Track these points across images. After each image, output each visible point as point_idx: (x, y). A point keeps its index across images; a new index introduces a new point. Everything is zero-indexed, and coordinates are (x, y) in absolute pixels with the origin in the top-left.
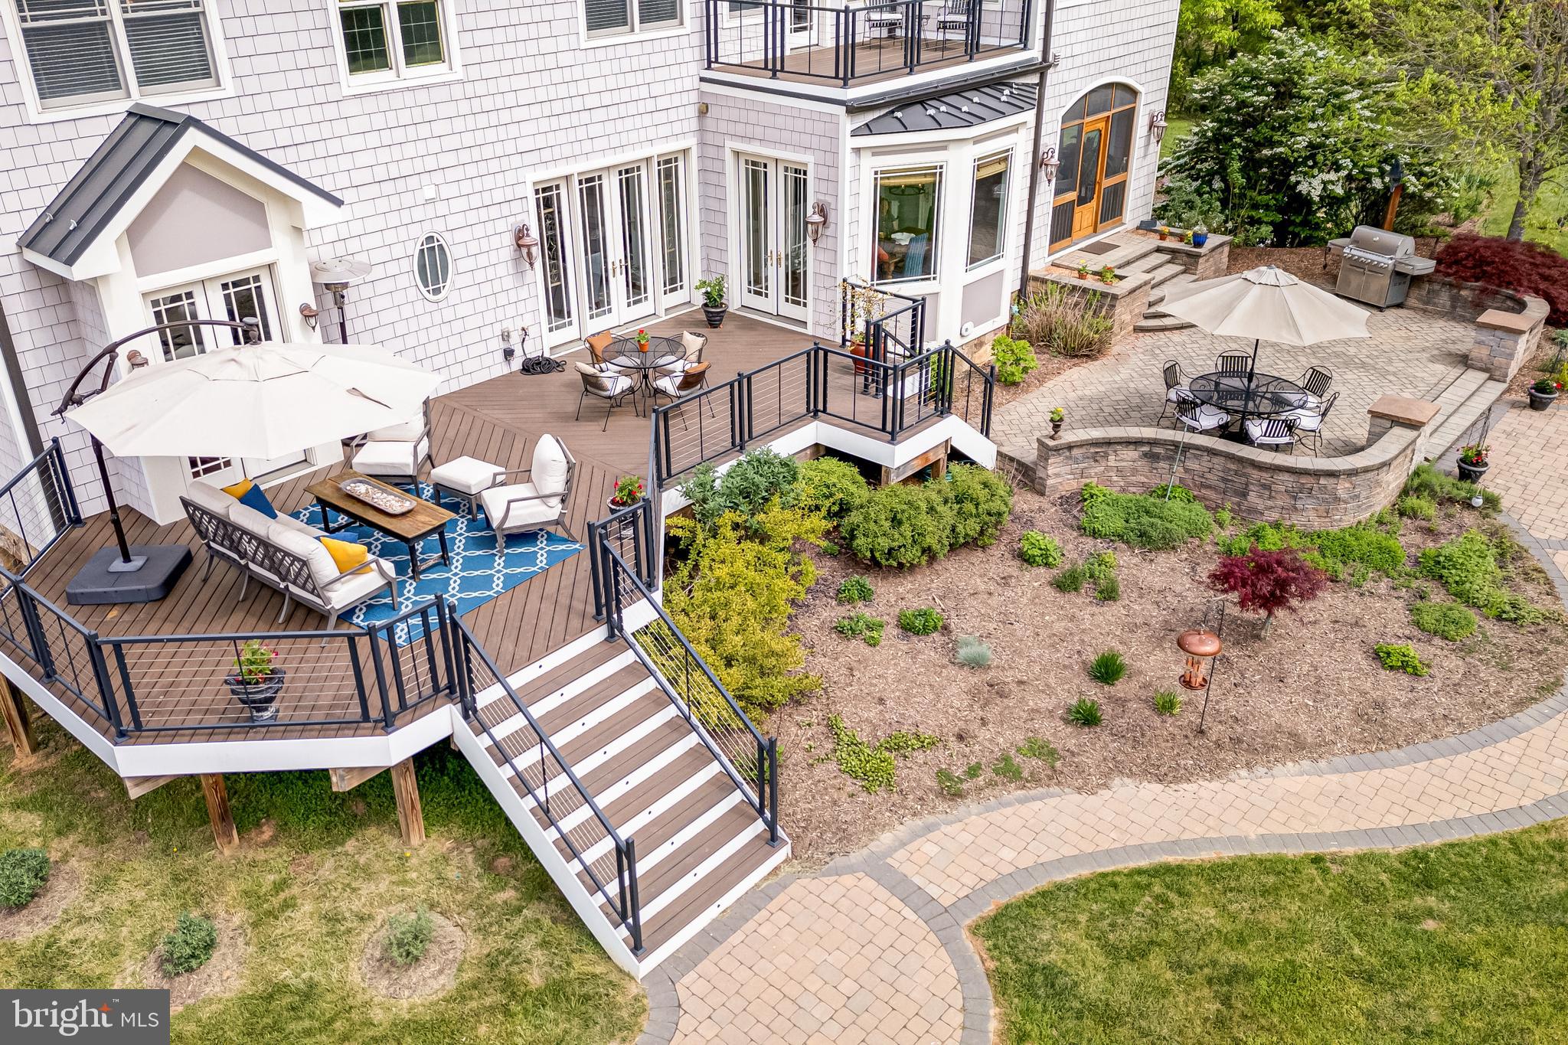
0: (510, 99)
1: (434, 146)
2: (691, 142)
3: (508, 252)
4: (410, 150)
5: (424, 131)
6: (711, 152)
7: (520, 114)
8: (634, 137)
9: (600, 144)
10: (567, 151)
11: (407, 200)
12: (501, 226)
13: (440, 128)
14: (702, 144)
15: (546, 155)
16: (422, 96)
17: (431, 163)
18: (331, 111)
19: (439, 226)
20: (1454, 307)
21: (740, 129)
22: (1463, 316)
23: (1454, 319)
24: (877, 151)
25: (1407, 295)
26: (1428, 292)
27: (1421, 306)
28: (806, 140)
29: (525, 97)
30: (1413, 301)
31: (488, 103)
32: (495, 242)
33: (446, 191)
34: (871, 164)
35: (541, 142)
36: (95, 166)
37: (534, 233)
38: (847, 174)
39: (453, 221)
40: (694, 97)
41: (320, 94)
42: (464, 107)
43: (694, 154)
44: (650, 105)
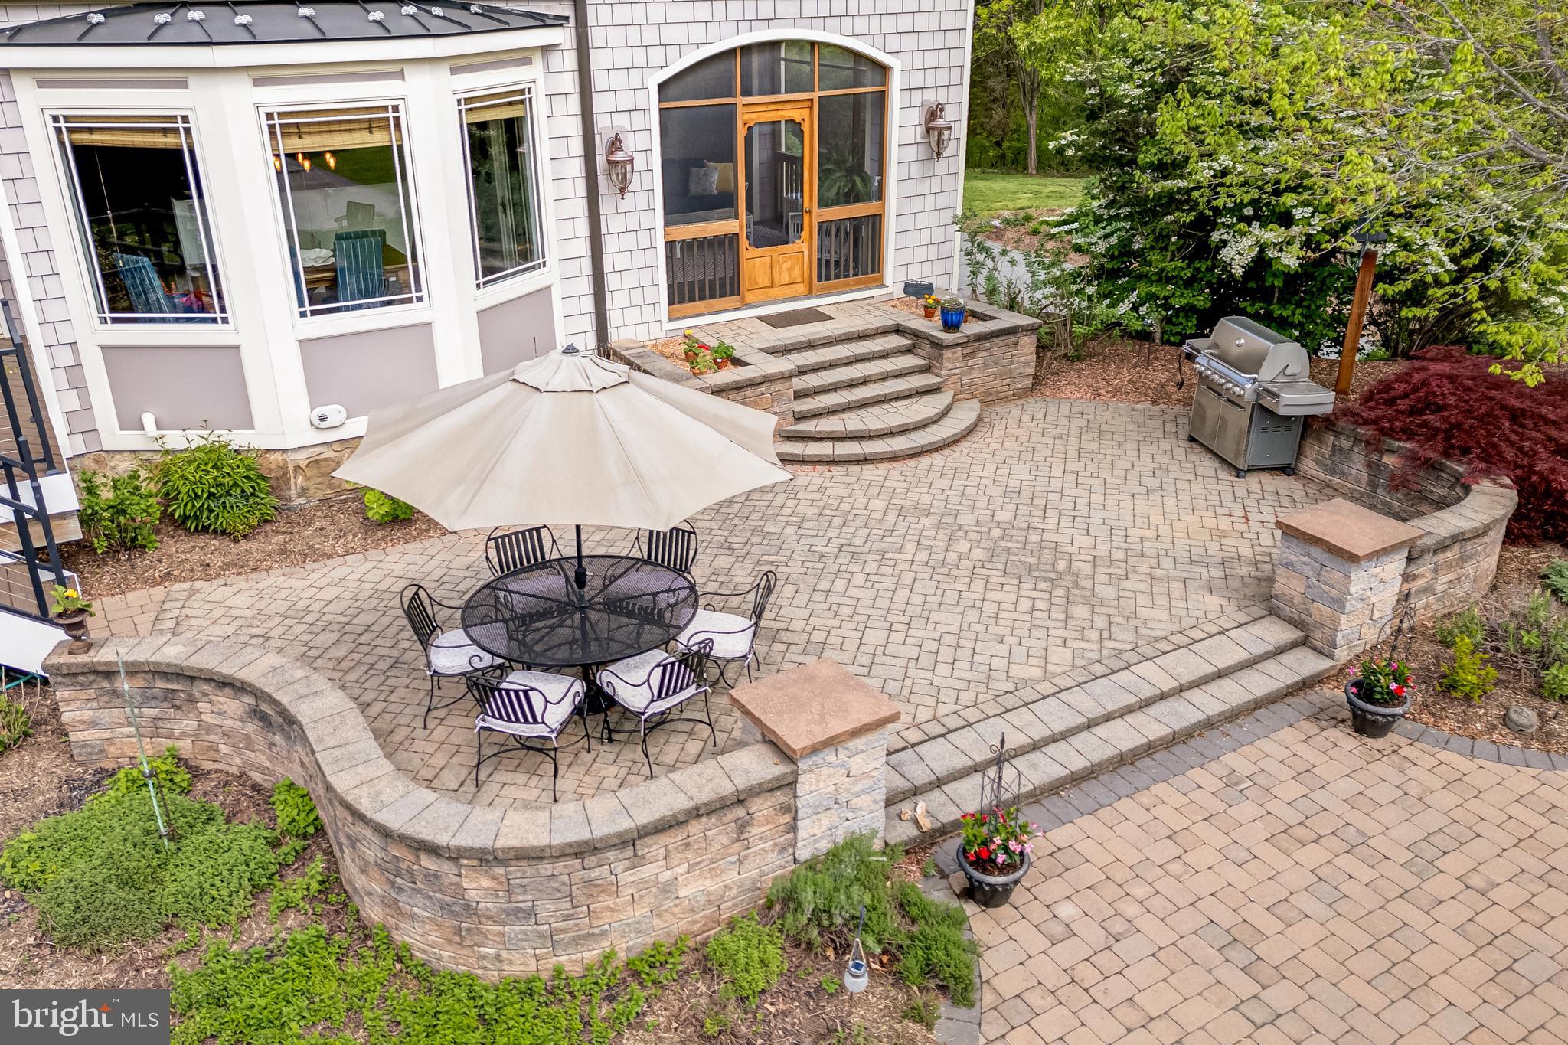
20: (1373, 486)
22: (1389, 506)
23: (1372, 507)
25: (1300, 452)
26: (1333, 452)
27: (1322, 476)
30: (1312, 464)
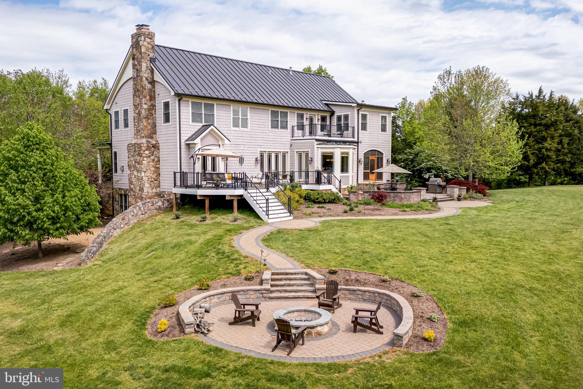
0: (257, 136)
1: (244, 141)
2: (289, 151)
3: (254, 162)
4: (240, 140)
5: (243, 138)
6: (292, 153)
7: (258, 139)
8: (278, 147)
9: (272, 147)
10: (266, 147)
11: (239, 148)
12: (253, 157)
13: (245, 138)
14: (291, 151)
15: (262, 147)
16: (243, 132)
17: (243, 143)
18: (229, 132)
19: (243, 154)
21: (297, 147)
24: (322, 148)
28: (309, 147)
29: (259, 136)
31: (253, 136)
32: (252, 159)
33: (245, 149)
34: (320, 151)
35: (261, 144)
36: (196, 132)
37: (259, 159)
38: (316, 152)
39: (246, 154)
40: (289, 143)
41: (228, 129)
42: (249, 136)
43: (289, 153)
44: (281, 142)
